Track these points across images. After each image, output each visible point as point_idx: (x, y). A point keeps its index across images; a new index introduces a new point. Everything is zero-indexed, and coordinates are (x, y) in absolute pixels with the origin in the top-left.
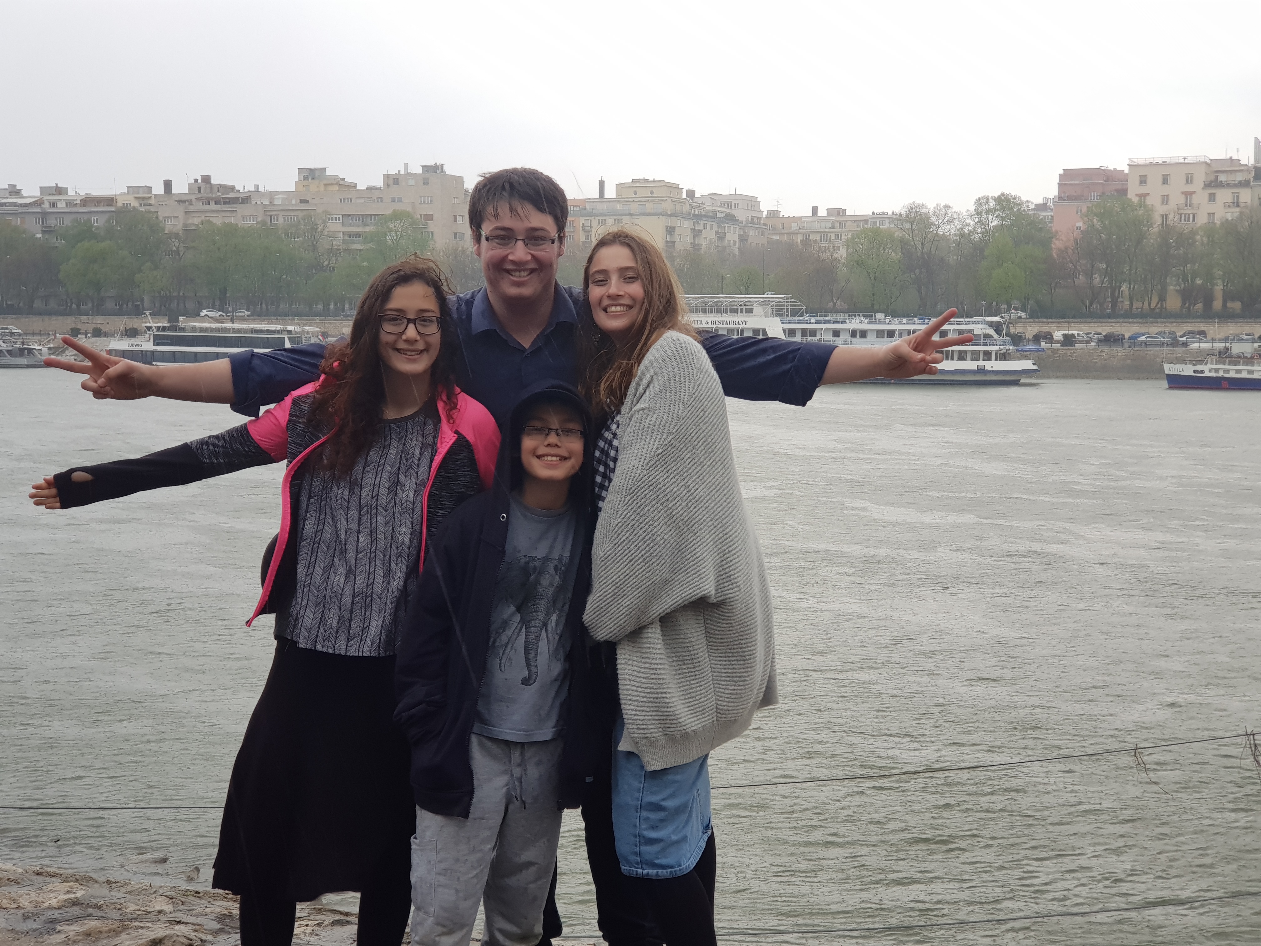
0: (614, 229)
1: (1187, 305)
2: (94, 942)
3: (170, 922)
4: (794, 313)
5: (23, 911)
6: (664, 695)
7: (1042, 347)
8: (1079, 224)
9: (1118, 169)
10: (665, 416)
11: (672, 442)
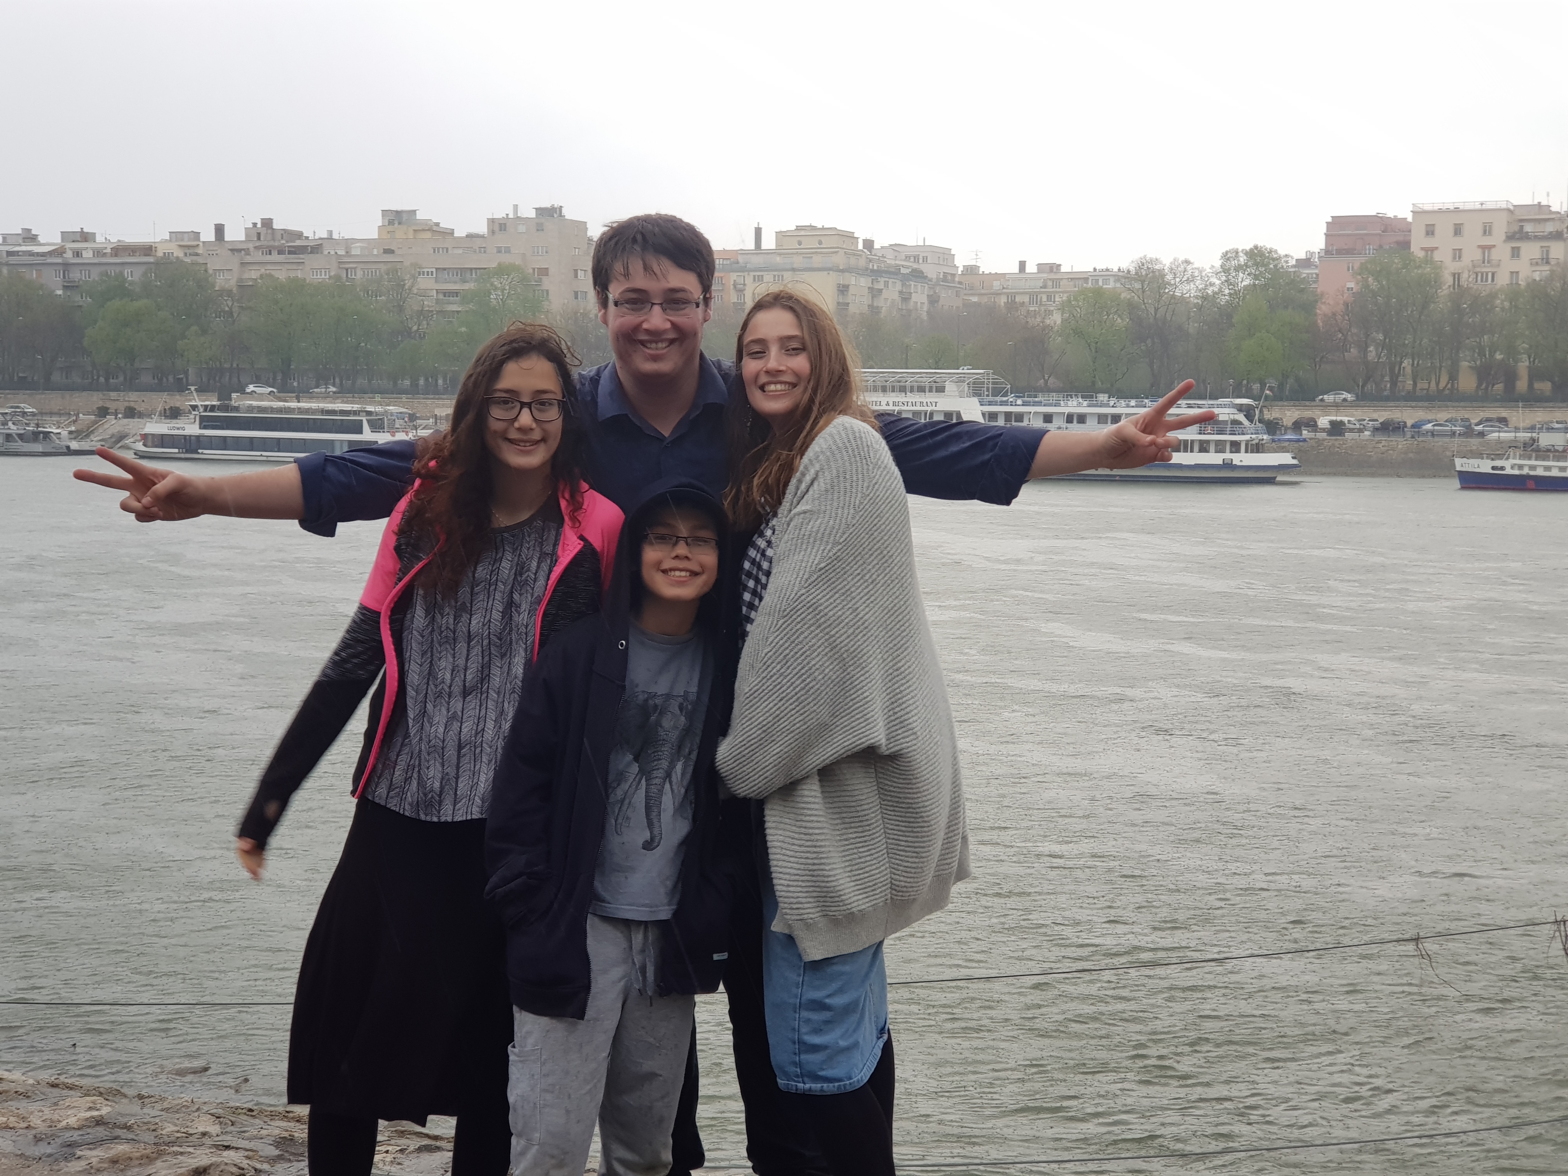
0: (775, 289)
1: (1484, 386)
2: (122, 1170)
3: (217, 1147)
4: (996, 392)
5: (34, 1132)
6: (822, 867)
7: (1304, 437)
8: (1351, 285)
9: (1399, 217)
10: (831, 522)
11: (839, 554)
